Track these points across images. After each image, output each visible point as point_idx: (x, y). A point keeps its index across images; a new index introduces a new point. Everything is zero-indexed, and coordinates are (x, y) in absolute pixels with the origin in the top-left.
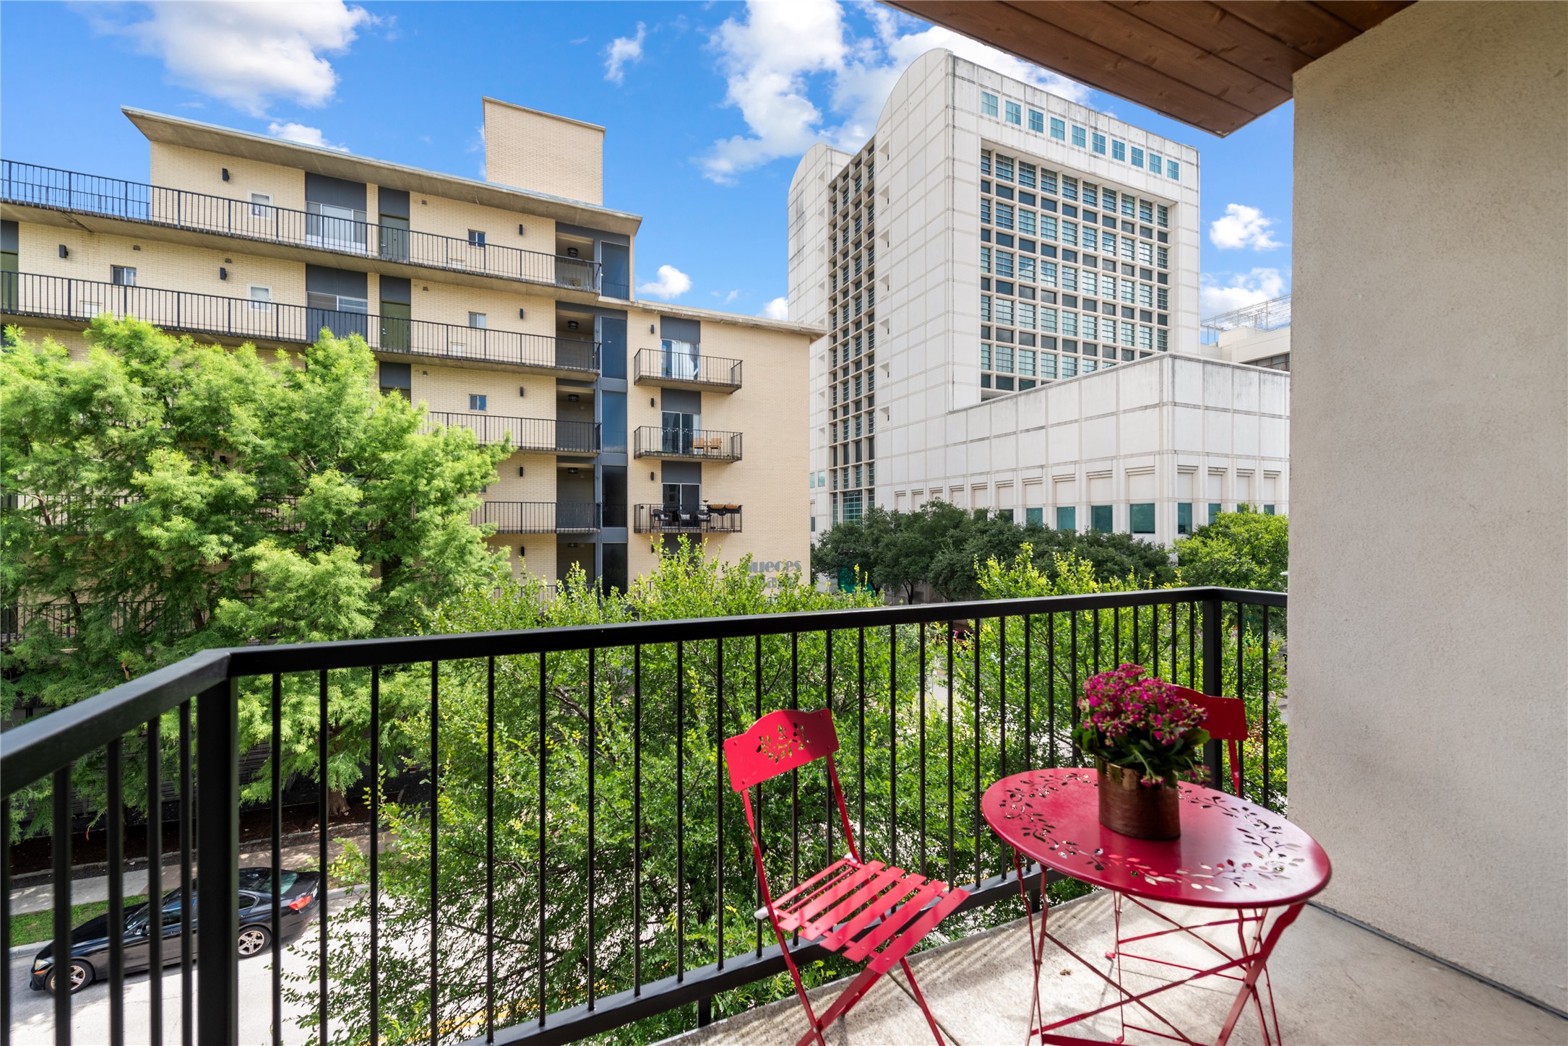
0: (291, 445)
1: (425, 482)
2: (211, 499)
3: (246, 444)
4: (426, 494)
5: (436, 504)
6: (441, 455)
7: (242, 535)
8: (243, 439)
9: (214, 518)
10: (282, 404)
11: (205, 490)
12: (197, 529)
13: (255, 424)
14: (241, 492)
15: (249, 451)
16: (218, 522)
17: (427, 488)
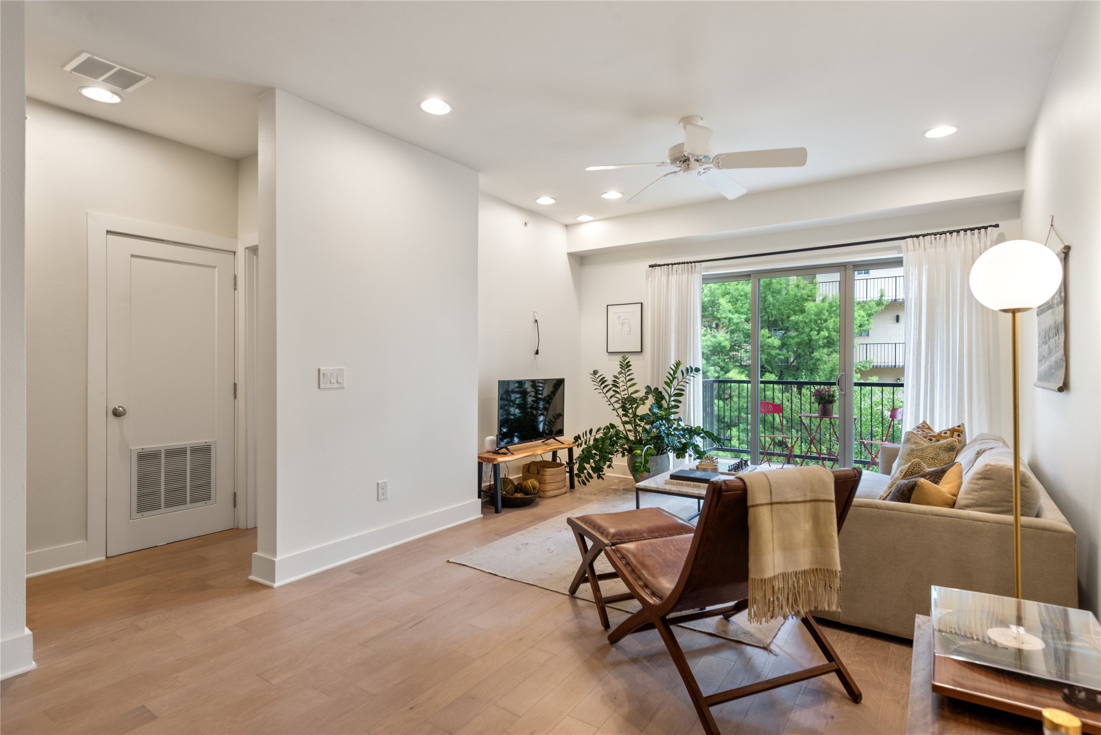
0: (745, 316)
1: (816, 333)
2: (711, 348)
3: (725, 318)
4: (817, 341)
5: (824, 347)
6: (827, 314)
7: (724, 367)
8: (724, 316)
9: (712, 358)
10: (742, 293)
11: (709, 343)
12: (706, 364)
13: (729, 306)
14: (723, 344)
15: (727, 321)
16: (714, 360)
17: (817, 337)
